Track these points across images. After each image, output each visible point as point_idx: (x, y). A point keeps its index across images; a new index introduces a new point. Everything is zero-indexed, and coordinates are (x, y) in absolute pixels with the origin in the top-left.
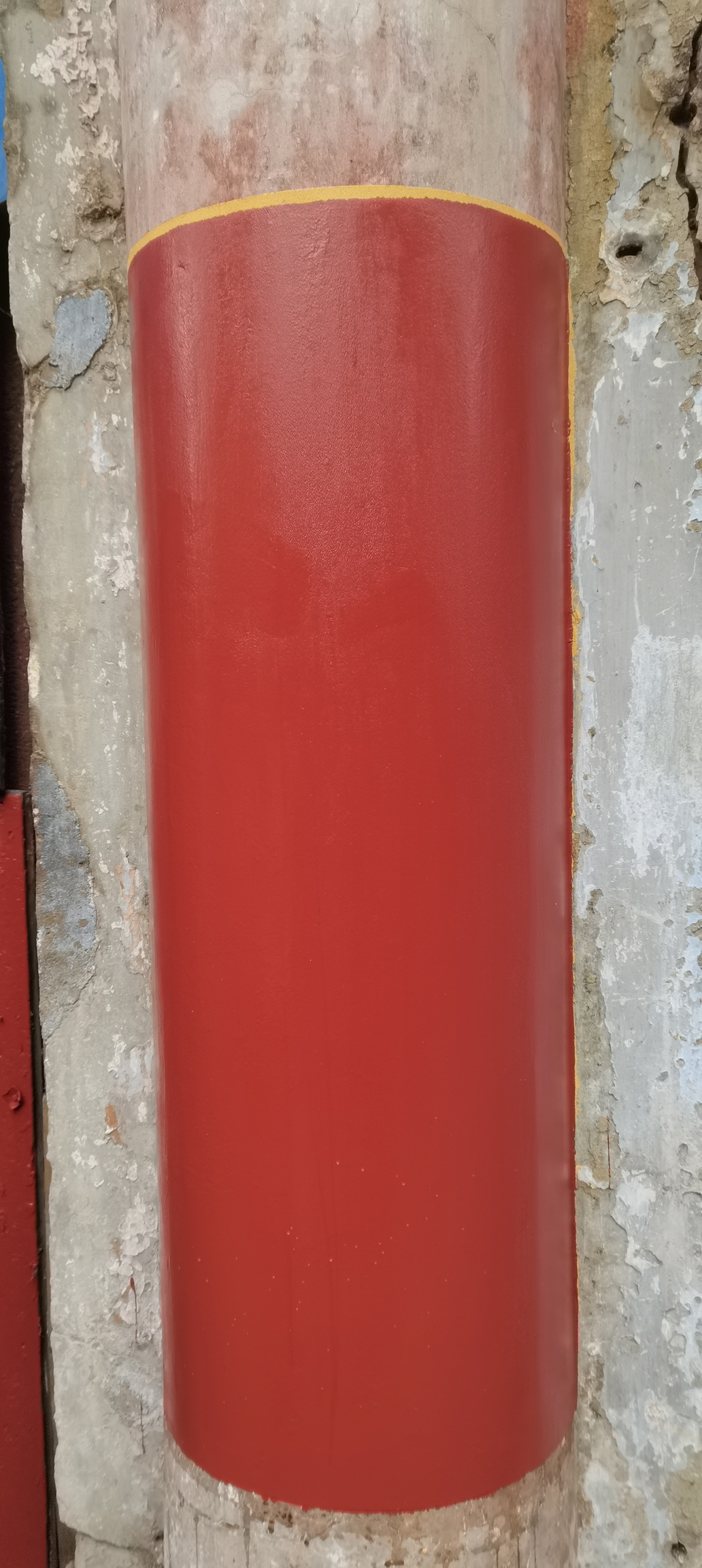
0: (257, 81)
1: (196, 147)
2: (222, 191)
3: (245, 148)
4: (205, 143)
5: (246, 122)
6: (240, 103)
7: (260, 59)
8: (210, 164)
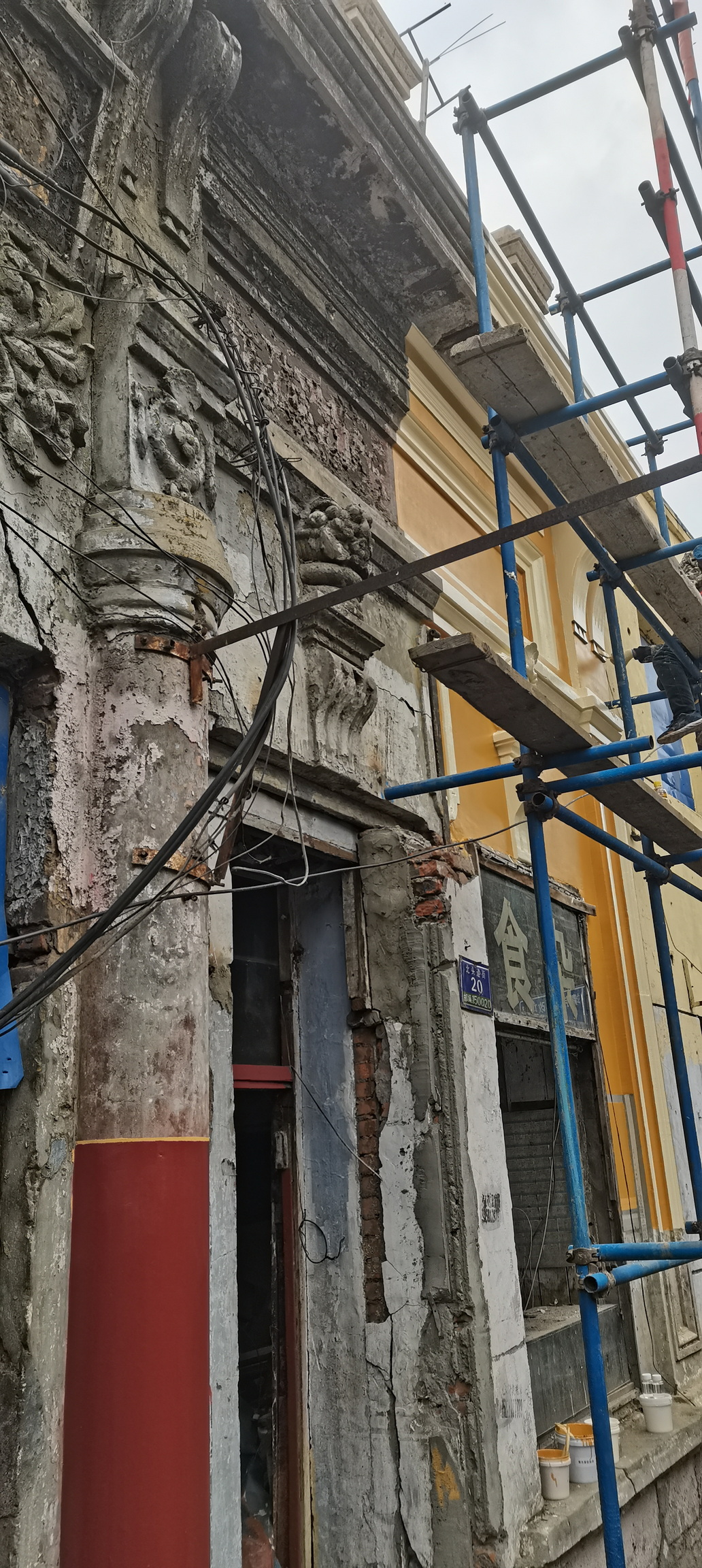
0: (187, 1102)
1: (168, 1117)
2: (176, 1133)
3: (183, 1121)
4: (171, 1116)
5: (183, 1113)
6: (182, 1107)
7: (187, 1095)
8: (173, 1124)
